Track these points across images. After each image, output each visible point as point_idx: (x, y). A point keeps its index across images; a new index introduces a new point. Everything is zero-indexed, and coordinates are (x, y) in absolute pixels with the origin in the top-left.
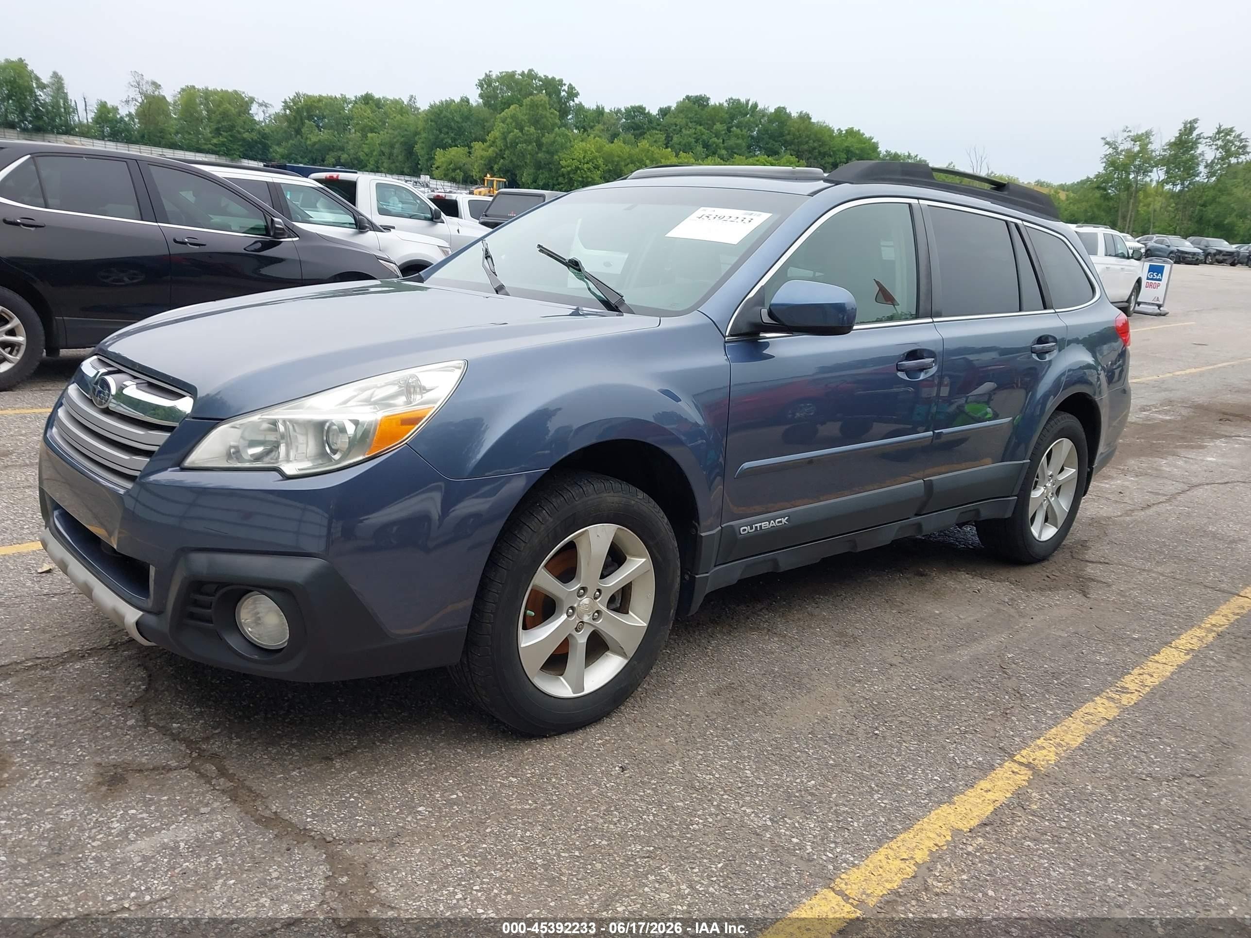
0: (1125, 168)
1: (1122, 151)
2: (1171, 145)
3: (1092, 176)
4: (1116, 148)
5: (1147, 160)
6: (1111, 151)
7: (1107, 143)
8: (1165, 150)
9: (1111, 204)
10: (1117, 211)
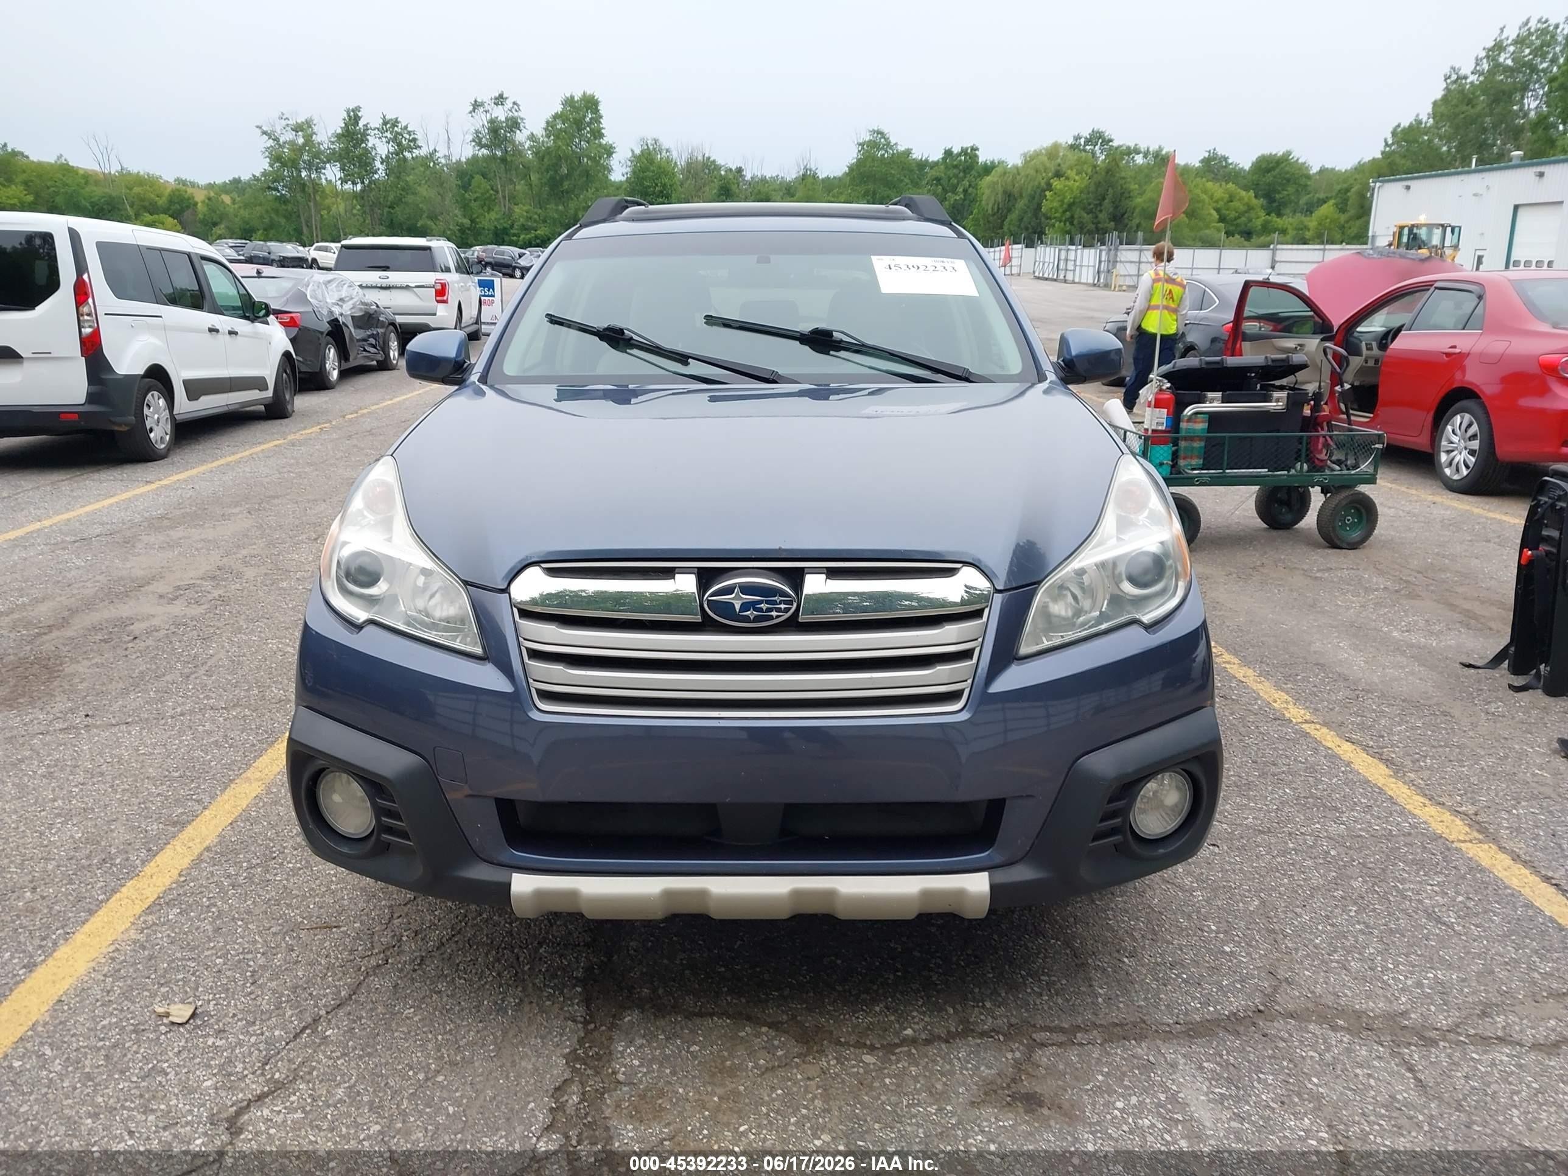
0: (293, 164)
1: (284, 143)
2: (339, 137)
3: (258, 174)
4: (276, 140)
5: (317, 155)
6: (271, 143)
7: (264, 133)
8: (333, 143)
9: (289, 207)
10: (299, 216)
